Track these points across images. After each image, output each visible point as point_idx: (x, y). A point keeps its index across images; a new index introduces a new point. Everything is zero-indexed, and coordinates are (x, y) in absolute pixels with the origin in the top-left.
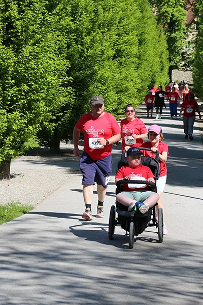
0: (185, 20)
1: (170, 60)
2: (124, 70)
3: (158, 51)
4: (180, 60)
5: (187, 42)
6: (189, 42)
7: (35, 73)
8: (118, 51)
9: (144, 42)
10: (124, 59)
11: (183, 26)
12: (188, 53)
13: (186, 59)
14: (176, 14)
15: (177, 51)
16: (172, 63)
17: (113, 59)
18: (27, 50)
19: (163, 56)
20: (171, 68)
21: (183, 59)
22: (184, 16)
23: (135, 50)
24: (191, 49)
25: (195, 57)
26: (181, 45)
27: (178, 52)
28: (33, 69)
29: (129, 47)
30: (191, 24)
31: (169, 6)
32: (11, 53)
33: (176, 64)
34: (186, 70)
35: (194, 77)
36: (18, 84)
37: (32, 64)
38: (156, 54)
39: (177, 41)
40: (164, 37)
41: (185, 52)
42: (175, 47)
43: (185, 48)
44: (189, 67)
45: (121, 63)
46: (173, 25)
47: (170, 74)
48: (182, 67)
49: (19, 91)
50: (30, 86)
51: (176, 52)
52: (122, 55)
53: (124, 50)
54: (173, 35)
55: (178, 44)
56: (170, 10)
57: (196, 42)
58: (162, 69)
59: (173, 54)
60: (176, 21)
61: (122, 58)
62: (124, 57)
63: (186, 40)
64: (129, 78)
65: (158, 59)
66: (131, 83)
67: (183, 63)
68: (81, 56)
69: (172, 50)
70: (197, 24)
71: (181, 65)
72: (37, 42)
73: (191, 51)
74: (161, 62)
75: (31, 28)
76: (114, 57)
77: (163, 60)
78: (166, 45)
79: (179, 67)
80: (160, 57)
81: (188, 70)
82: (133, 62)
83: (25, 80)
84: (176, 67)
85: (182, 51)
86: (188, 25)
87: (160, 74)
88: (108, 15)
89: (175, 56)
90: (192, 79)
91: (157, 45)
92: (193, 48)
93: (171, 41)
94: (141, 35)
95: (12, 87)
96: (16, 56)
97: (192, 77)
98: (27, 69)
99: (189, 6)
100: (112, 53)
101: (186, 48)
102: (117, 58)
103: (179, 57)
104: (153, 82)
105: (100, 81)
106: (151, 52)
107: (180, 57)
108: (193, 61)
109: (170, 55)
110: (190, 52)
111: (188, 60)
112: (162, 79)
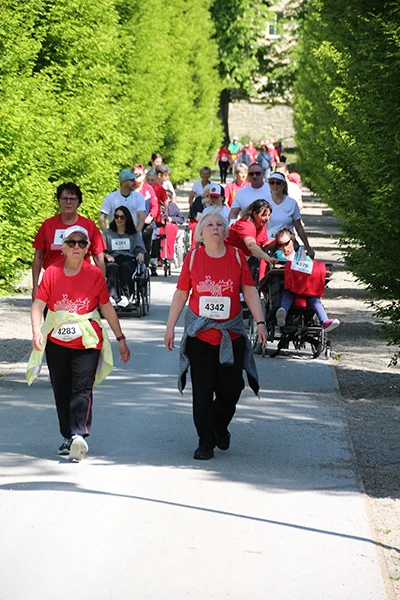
1: (222, 71)
2: (74, 106)
3: (184, 44)
4: (252, 72)
6: (280, 15)
8: (51, 43)
9: (138, 15)
10: (71, 69)
12: (279, 51)
13: (271, 70)
15: (242, 42)
16: (230, 82)
17: (36, 69)
19: (201, 58)
20: (226, 97)
21: (264, 67)
23: (106, 39)
24: (288, 37)
25: (300, 62)
26: (255, 23)
27: (247, 47)
29: (86, 30)
33: (242, 84)
34: (274, 104)
35: (298, 125)
38: (178, 53)
39: (243, 10)
41: (269, 47)
42: (238, 30)
43: (266, 33)
44: (282, 94)
45: (63, 82)
47: (223, 114)
48: (259, 92)
51: (240, 47)
52: (65, 57)
53: (72, 40)
55: (245, 20)
57: (301, 15)
58: (196, 102)
59: (230, 51)
61: (64, 65)
62: (74, 63)
63: (271, 9)
64: (91, 132)
65: (184, 70)
66: (99, 147)
67: (264, 81)
69: (228, 40)
71: (258, 87)
73: (286, 43)
74: (195, 78)
76: (41, 63)
77: (200, 72)
78: (209, 25)
79: (252, 93)
80: (191, 63)
81: (279, 104)
82: (103, 80)
84: (243, 95)
85: (261, 43)
87: (192, 115)
89: (236, 60)
90: (294, 132)
91: (180, 27)
92: (294, 33)
93: (224, 12)
97: (291, 124)
100: (30, 48)
101: (271, 32)
102: (48, 64)
103: (249, 62)
104: (169, 143)
106: (161, 46)
107: (253, 62)
108: (292, 77)
109: (220, 56)
110: (284, 48)
111: (279, 72)
112: (199, 133)
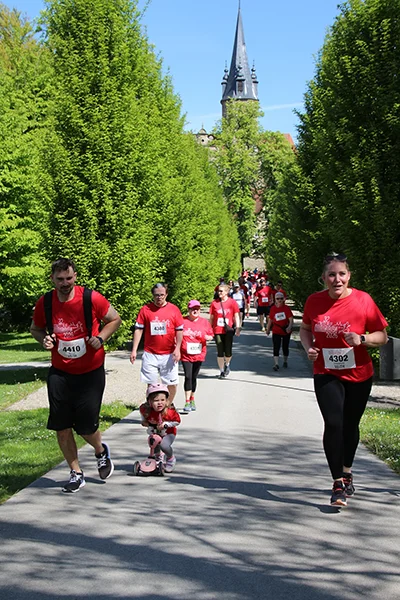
0: (254, 209)
1: (242, 248)
3: (231, 240)
4: (251, 248)
5: (257, 231)
6: (259, 230)
7: (130, 266)
10: (204, 248)
11: (253, 215)
12: (259, 241)
13: (257, 247)
14: (245, 204)
15: (247, 239)
16: (244, 251)
18: (121, 243)
19: (236, 244)
20: (243, 256)
21: (254, 247)
22: (252, 205)
23: (214, 238)
24: (262, 237)
25: (267, 245)
26: (251, 233)
27: (249, 240)
28: (128, 262)
29: (208, 236)
30: (259, 214)
31: (237, 196)
32: (105, 246)
33: (247, 252)
34: (258, 258)
35: (267, 264)
36: (112, 278)
37: (127, 257)
38: (230, 242)
39: (247, 229)
40: (234, 225)
41: (256, 240)
42: (246, 235)
43: (255, 236)
44: (260, 255)
45: (201, 252)
46: (242, 214)
47: (242, 261)
48: (253, 254)
49: (114, 284)
50: (124, 279)
53: (204, 239)
54: (243, 223)
55: (248, 232)
56: (239, 200)
57: (266, 230)
58: (235, 257)
59: (244, 242)
60: (245, 210)
62: (205, 246)
63: (256, 229)
64: (210, 267)
65: (231, 247)
67: (254, 251)
68: (168, 247)
69: (243, 238)
70: (266, 213)
72: (131, 234)
73: (261, 239)
74: (234, 250)
75: (126, 221)
76: (195, 247)
77: (236, 248)
78: (238, 234)
79: (251, 255)
80: (233, 245)
81: (260, 258)
83: (119, 273)
84: (248, 255)
85: (253, 239)
86: (258, 214)
87: (234, 262)
88: (190, 206)
89: (246, 244)
90: (265, 266)
91: (230, 234)
92: (264, 236)
93: (242, 230)
94: (218, 224)
95: (107, 280)
96: (111, 249)
97: (264, 264)
98: (122, 261)
99: (256, 196)
100: (193, 243)
104: (229, 271)
105: (184, 272)
106: (226, 241)
107: (251, 245)
108: (265, 249)
109: (241, 243)
111: (259, 248)
112: (236, 266)
